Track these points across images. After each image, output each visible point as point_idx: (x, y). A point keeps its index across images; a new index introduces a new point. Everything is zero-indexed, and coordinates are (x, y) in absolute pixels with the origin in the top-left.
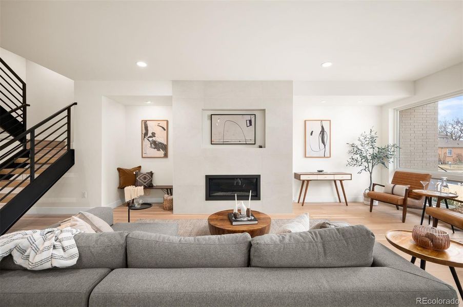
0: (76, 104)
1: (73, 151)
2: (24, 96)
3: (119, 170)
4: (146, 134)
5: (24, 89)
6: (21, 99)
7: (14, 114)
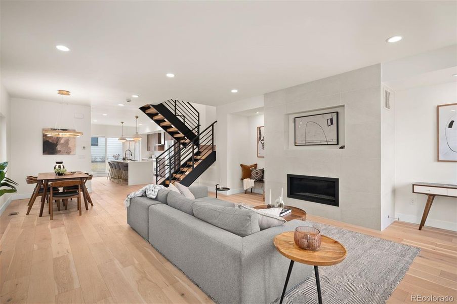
0: (216, 122)
1: (215, 152)
2: (199, 121)
3: (242, 165)
4: (260, 138)
5: (199, 117)
6: (197, 122)
7: (194, 131)
